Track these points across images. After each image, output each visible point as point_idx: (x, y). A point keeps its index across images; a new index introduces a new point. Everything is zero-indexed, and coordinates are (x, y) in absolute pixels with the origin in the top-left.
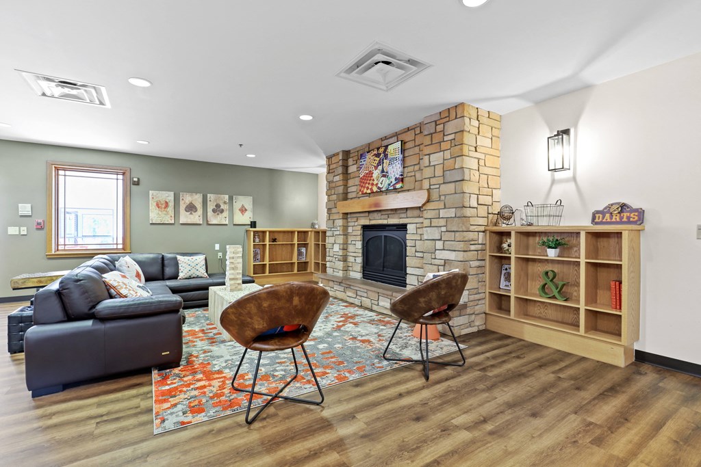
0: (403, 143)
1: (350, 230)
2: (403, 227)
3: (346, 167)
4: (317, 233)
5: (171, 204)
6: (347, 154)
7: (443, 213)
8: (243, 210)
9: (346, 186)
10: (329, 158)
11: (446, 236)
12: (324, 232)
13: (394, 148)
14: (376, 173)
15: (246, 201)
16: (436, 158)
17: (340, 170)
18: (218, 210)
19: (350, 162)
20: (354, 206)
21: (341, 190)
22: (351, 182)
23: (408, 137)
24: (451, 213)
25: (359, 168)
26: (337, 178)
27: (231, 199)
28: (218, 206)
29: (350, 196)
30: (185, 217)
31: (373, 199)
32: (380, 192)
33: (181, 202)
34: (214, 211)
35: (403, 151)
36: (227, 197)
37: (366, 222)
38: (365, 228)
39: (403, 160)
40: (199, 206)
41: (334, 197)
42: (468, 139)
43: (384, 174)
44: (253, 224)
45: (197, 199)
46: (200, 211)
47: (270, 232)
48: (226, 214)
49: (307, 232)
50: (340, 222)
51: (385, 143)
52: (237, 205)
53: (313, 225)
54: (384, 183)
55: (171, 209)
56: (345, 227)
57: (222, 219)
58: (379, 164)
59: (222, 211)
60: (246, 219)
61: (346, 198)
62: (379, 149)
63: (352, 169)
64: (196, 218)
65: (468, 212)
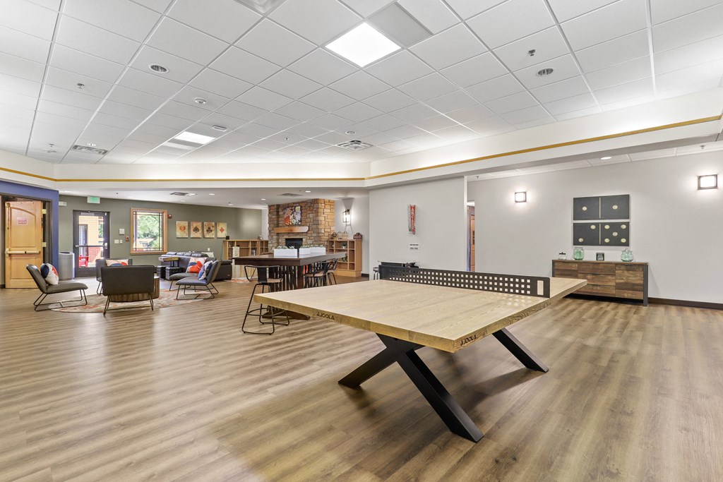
0: (301, 207)
1: (280, 240)
2: (301, 239)
3: (278, 212)
4: (262, 242)
5: (187, 228)
6: (278, 206)
7: (313, 235)
8: (222, 230)
9: (278, 221)
10: (270, 206)
11: (314, 243)
12: (267, 242)
13: (298, 208)
14: (291, 217)
15: (223, 226)
16: (311, 216)
17: (275, 213)
18: (209, 230)
19: (280, 210)
20: (281, 230)
21: (276, 222)
22: (280, 219)
23: (303, 205)
24: (315, 235)
25: (284, 214)
26: (273, 217)
27: (216, 224)
28: (209, 228)
29: (280, 225)
30: (193, 234)
31: (290, 228)
32: (293, 225)
33: (191, 227)
34: (207, 231)
35: (301, 210)
36: (214, 223)
37: (287, 237)
38: (286, 239)
39: (301, 214)
40: (200, 228)
41: (272, 225)
42: (321, 210)
43: (294, 218)
44: (228, 238)
45: (199, 225)
46: (200, 231)
47: (237, 242)
48: (213, 232)
49: (256, 242)
50: (275, 237)
51: (295, 205)
52: (219, 228)
53: (259, 238)
54: (294, 222)
55: (186, 230)
56: (278, 240)
57: (211, 235)
58: (292, 213)
59: (211, 231)
60: (222, 235)
61: (278, 226)
62: (291, 206)
63: (281, 213)
64: (199, 234)
65: (321, 235)
